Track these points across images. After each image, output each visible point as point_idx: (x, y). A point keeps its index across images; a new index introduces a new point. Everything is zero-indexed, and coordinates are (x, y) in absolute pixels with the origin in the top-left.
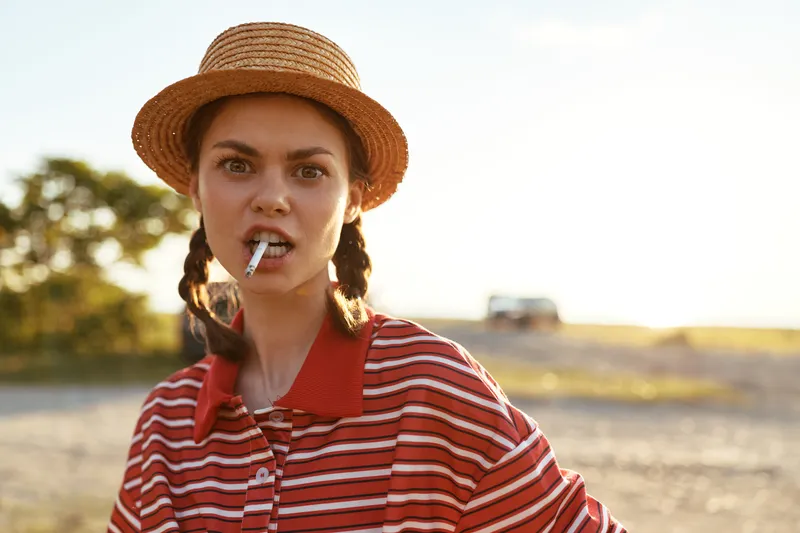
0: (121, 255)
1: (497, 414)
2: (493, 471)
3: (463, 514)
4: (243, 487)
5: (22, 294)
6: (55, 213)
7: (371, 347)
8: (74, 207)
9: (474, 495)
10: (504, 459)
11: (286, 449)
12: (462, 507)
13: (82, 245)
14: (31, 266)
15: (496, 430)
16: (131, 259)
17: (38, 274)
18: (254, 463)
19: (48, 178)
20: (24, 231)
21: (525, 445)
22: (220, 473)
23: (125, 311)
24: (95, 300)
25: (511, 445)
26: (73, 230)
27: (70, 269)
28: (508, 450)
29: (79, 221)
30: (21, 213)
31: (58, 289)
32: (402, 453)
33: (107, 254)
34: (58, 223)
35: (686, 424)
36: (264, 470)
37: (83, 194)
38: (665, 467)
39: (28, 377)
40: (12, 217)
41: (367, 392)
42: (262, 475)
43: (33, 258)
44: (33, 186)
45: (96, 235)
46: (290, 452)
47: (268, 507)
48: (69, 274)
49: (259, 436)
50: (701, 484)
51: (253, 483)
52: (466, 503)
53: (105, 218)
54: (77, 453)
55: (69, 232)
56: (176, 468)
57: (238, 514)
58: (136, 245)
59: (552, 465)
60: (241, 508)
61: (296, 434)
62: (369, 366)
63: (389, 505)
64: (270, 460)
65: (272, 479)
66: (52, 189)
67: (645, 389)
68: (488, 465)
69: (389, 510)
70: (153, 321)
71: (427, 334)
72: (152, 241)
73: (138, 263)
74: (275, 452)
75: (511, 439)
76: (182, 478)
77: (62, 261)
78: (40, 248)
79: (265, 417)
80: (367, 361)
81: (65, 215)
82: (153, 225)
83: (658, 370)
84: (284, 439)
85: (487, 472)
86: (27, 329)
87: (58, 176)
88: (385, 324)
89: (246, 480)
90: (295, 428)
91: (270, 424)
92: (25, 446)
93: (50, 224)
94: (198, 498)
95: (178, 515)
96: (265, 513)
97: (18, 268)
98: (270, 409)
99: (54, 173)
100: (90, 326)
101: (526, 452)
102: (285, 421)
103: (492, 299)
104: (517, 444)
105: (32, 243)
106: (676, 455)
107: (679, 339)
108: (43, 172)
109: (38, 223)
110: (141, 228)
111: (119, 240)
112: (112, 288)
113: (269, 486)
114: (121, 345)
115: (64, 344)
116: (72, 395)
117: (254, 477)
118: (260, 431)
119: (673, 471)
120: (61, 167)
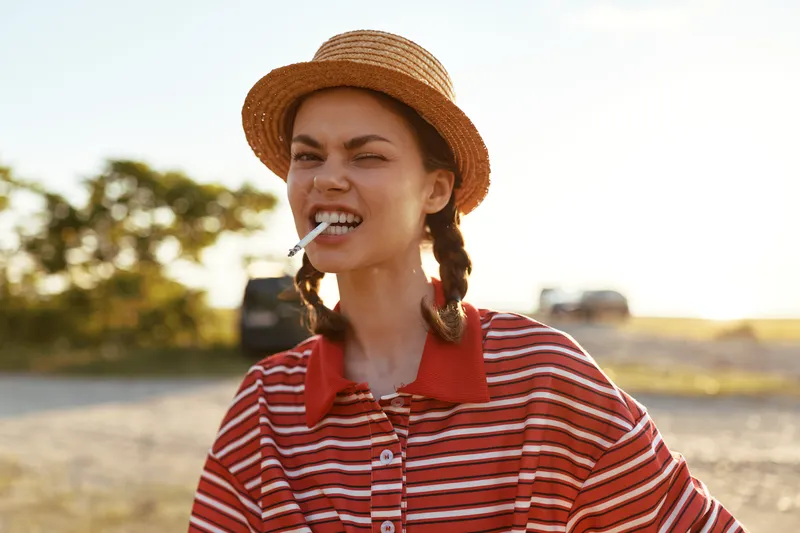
0: (181, 252)
1: (614, 399)
2: (612, 450)
3: (580, 491)
4: (367, 467)
5: (88, 291)
6: (118, 212)
7: (485, 338)
8: (135, 207)
9: (592, 473)
10: (623, 439)
11: (405, 432)
12: (579, 485)
13: (144, 243)
14: (97, 264)
15: (613, 413)
16: (191, 257)
17: (104, 272)
18: (375, 446)
19: (110, 179)
20: (91, 231)
21: (640, 426)
22: (341, 455)
23: (186, 307)
24: (157, 296)
25: (628, 426)
26: (136, 229)
27: (134, 266)
28: (627, 431)
29: (141, 220)
30: (88, 214)
31: (123, 285)
32: (532, 435)
33: (167, 251)
34: (121, 222)
35: (754, 420)
36: (387, 452)
37: (145, 194)
38: (731, 464)
39: (98, 370)
40: (80, 218)
41: (490, 380)
42: (387, 457)
43: (100, 257)
44: (98, 187)
45: (158, 233)
46: (411, 435)
47: (399, 486)
48: (133, 271)
49: (383, 421)
50: (770, 482)
51: (376, 464)
52: (583, 481)
53: (165, 216)
54: (147, 443)
55: (131, 230)
56: (287, 452)
57: (366, 493)
58: (194, 243)
59: (661, 445)
60: (368, 487)
61: (413, 418)
62: (487, 356)
63: (521, 482)
64: (394, 442)
65: (398, 460)
66: (116, 189)
67: (708, 384)
68: (608, 445)
69: (520, 486)
70: (212, 316)
71: (541, 326)
72: (209, 238)
73: (197, 260)
74: (399, 435)
75: (628, 420)
76: (297, 462)
77: (126, 259)
78: (105, 247)
79: (388, 403)
80: (485, 351)
81: (128, 215)
82: (210, 223)
83: (721, 364)
84: (402, 423)
85: (607, 451)
86: (93, 325)
87: (121, 177)
88: (494, 317)
89: (369, 462)
90: (413, 413)
91: (391, 409)
92: (99, 436)
93: (114, 224)
94: (320, 480)
95: (298, 496)
96: (396, 492)
97: (85, 266)
98: (396, 395)
99: (117, 174)
100: (153, 320)
101: (642, 433)
102: (405, 406)
103: (545, 291)
104: (634, 426)
105: (100, 242)
106: (743, 452)
107: (744, 332)
108: (108, 174)
109: (102, 223)
110: (199, 226)
111: (179, 239)
112: (173, 284)
113: (396, 467)
114: (182, 339)
115: (128, 338)
116: (140, 387)
117: (378, 458)
118: (385, 416)
119: (741, 467)
120: (125, 169)
